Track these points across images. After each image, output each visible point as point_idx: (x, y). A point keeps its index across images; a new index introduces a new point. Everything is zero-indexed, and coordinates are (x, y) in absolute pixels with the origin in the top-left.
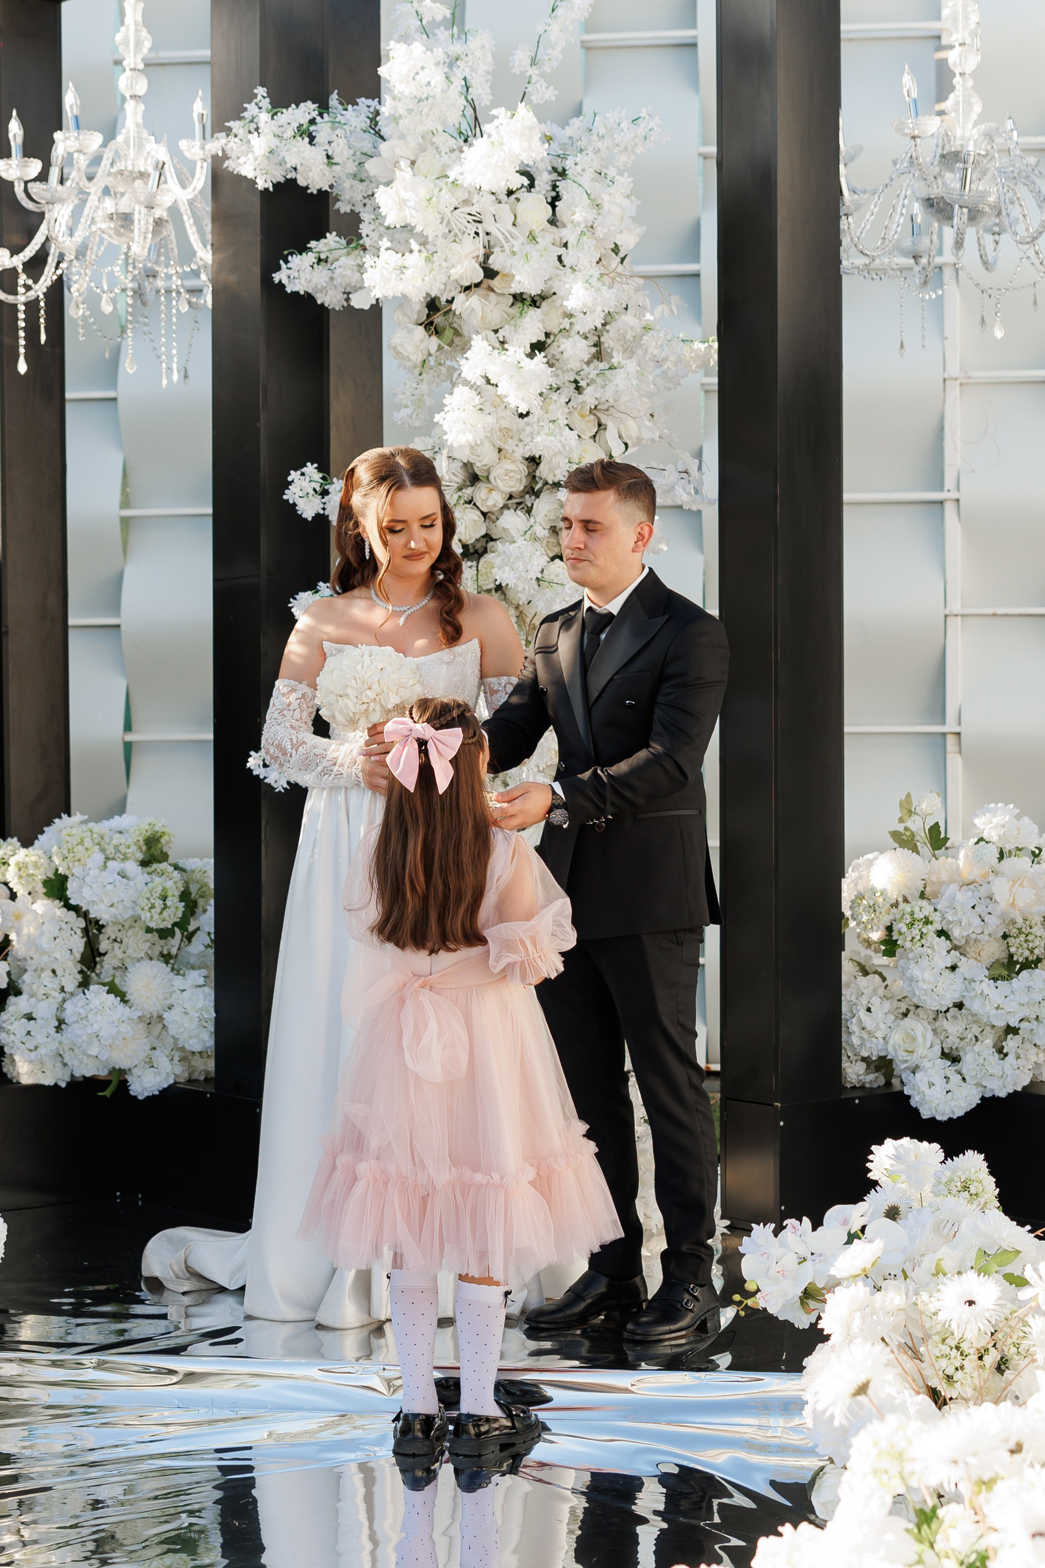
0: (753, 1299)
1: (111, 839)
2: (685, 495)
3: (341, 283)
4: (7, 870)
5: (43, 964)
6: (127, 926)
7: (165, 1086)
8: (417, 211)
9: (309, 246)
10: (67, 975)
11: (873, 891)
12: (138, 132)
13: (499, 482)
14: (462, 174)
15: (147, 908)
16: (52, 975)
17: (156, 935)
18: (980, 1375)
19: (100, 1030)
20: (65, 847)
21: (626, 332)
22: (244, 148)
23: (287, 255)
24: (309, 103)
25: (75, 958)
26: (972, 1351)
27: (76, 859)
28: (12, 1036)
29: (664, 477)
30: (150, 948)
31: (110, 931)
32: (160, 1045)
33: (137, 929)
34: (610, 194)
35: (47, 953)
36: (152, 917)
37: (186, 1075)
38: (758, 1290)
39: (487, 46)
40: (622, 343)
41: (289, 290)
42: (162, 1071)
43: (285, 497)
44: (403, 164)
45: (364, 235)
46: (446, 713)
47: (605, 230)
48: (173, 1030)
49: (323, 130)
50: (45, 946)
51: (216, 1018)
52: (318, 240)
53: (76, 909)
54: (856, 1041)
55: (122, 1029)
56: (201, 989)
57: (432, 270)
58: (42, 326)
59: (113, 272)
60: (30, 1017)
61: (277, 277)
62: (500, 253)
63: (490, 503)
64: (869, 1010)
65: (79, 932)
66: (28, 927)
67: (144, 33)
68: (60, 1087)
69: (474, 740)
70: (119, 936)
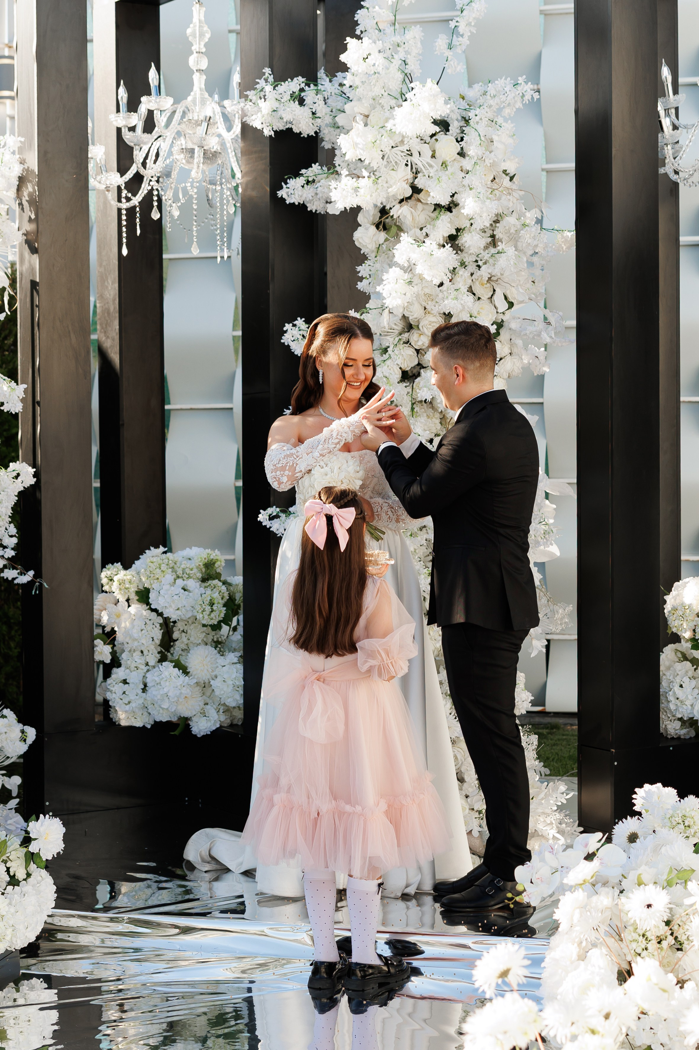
0: (520, 897)
1: (181, 564)
2: (548, 338)
3: (322, 197)
4: (112, 584)
5: (134, 647)
6: (190, 622)
7: (214, 729)
8: (364, 151)
9: (301, 172)
10: (150, 655)
11: (683, 605)
12: (201, 94)
13: (425, 329)
14: (395, 125)
15: (200, 611)
16: (140, 654)
17: (210, 628)
18: (659, 954)
19: (168, 691)
20: (148, 570)
21: (510, 228)
22: (256, 109)
23: (287, 179)
24: (300, 78)
25: (156, 643)
26: (653, 938)
27: (155, 578)
28: (114, 694)
29: (535, 325)
30: (205, 636)
31: (180, 625)
32: (211, 701)
33: (197, 624)
34: (499, 135)
35: (136, 640)
36: (203, 617)
37: (229, 721)
38: (525, 890)
39: (417, 37)
40: (508, 235)
41: (288, 202)
42: (212, 719)
43: (282, 341)
44: (359, 118)
45: (337, 165)
46: (344, 497)
47: (491, 161)
48: (217, 692)
49: (310, 95)
50: (136, 635)
51: (244, 685)
52: (307, 168)
53: (155, 610)
54: (672, 707)
55: (183, 692)
56: (235, 665)
57: (377, 189)
58: (138, 224)
59: (186, 187)
60: (125, 682)
61: (280, 193)
62: (422, 177)
63: (420, 343)
64: (681, 686)
65: (158, 626)
66: (125, 622)
67: (206, 28)
68: (147, 728)
69: (361, 516)
70: (186, 628)
